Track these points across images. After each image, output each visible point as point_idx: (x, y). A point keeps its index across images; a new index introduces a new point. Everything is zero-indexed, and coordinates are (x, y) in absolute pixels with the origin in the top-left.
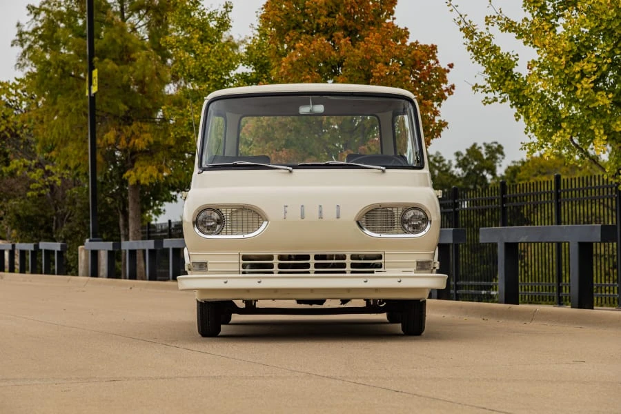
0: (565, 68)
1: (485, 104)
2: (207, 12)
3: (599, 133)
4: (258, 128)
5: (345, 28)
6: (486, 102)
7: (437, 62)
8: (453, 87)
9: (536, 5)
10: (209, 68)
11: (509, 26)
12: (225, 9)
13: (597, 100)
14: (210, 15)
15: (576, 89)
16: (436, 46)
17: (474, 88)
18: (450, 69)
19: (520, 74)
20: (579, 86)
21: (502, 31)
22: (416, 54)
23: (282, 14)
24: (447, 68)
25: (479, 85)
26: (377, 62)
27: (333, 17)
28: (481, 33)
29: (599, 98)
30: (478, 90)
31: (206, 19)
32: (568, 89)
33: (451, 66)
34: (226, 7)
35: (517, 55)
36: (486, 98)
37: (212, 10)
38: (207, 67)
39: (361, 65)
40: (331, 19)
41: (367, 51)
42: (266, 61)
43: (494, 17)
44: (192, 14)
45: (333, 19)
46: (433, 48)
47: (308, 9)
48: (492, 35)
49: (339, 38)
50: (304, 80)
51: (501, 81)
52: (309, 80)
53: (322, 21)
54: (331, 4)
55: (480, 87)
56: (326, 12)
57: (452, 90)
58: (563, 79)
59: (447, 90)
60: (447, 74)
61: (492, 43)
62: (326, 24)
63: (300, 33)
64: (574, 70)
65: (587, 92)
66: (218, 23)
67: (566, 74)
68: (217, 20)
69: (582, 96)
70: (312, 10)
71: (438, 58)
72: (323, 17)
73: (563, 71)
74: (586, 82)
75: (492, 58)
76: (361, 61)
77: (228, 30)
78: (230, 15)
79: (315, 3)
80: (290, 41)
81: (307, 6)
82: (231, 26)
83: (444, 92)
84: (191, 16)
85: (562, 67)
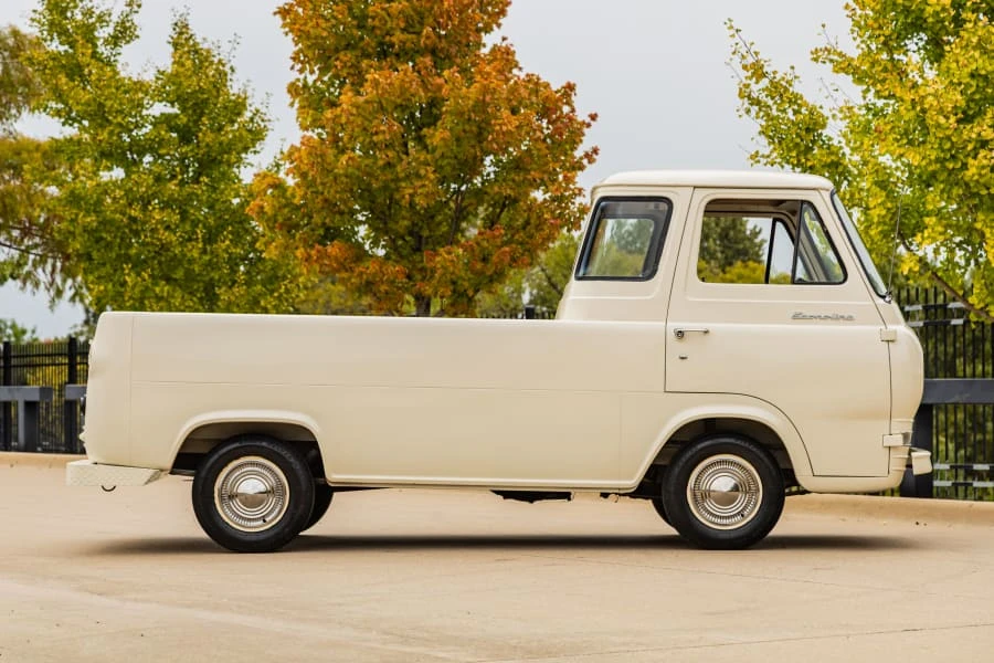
0: (953, 134)
2: (98, 12)
4: (280, 208)
5: (433, 52)
7: (573, 110)
8: (595, 151)
9: (881, 33)
10: (112, 106)
12: (128, 9)
14: (99, 17)
15: (965, 166)
16: (574, 85)
17: (752, 157)
18: (592, 123)
20: (971, 161)
21: (835, 72)
22: (545, 98)
24: (588, 120)
27: (414, 33)
30: (759, 162)
31: (93, 23)
32: (951, 166)
33: (594, 117)
34: (130, 4)
35: (821, 107)
37: (103, 8)
38: (109, 103)
39: (474, 111)
40: (410, 36)
41: (485, 90)
43: (826, 49)
44: (69, 14)
45: (414, 36)
46: (570, 87)
47: (373, 18)
48: (796, 77)
49: (426, 68)
50: (377, 133)
51: (803, 148)
52: (384, 132)
53: (398, 37)
54: (412, 13)
55: (763, 156)
56: (402, 25)
57: (594, 156)
58: (943, 151)
59: (587, 155)
60: (586, 130)
61: (791, 89)
62: (404, 43)
63: (357, 56)
64: (965, 137)
65: (983, 172)
66: (115, 30)
67: (953, 143)
68: (112, 25)
69: (976, 177)
70: (380, 21)
71: (575, 105)
72: (398, 33)
73: (948, 138)
74: (985, 157)
75: (790, 112)
76: (474, 106)
77: (132, 43)
78: (136, 18)
79: (383, 9)
80: (342, 67)
81: (371, 14)
82: (137, 37)
83: (581, 158)
84: (66, 18)
85: (949, 132)
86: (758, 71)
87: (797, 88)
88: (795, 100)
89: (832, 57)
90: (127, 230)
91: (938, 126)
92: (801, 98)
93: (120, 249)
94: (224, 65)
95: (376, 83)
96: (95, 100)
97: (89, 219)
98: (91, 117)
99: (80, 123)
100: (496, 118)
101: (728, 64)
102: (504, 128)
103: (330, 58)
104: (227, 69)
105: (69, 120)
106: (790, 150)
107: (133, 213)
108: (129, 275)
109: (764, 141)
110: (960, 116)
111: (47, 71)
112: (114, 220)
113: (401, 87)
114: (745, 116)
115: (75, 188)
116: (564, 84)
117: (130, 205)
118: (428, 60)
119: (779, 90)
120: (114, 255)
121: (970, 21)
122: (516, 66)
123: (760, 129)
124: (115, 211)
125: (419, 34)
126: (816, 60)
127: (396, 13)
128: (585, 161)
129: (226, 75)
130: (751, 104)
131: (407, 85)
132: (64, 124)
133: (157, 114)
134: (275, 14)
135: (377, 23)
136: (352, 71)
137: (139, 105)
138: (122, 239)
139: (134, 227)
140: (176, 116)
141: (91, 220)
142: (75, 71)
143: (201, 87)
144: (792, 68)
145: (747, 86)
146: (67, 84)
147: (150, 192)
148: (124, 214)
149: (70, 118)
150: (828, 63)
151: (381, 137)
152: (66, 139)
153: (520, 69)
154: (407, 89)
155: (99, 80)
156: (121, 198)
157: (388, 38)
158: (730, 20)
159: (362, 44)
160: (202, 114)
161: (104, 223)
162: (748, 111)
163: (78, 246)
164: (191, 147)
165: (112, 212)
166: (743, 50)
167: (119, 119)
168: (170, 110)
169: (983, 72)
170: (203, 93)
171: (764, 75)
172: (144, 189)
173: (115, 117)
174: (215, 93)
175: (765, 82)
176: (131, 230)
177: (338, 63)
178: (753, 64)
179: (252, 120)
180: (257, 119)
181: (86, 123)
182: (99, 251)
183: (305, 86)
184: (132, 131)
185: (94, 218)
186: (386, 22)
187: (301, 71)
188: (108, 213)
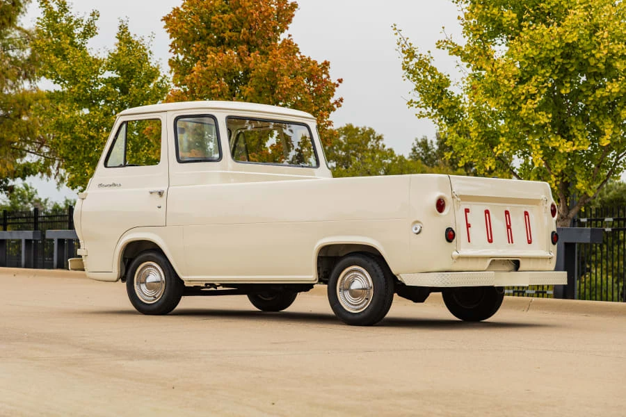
0: (513, 90)
1: (419, 118)
2: (75, 19)
3: (536, 148)
5: (248, 43)
6: (421, 116)
7: (328, 77)
8: (341, 100)
9: (478, 32)
10: (80, 72)
11: (456, 51)
12: (91, 17)
13: (539, 119)
14: (76, 22)
15: (520, 108)
16: (329, 62)
17: (408, 103)
18: (339, 84)
19: (452, 93)
20: (523, 106)
21: (450, 54)
22: (312, 69)
23: (189, 26)
24: (337, 82)
25: (414, 101)
26: (282, 75)
27: (237, 32)
28: (420, 55)
29: (541, 117)
30: (412, 106)
31: (72, 25)
32: (512, 108)
33: (340, 81)
34: (93, 15)
35: (448, 76)
36: (421, 112)
37: (78, 17)
38: (78, 71)
39: (268, 77)
40: (234, 34)
41: (274, 65)
42: (133, 68)
43: (445, 41)
44: (59, 20)
45: (237, 34)
46: (326, 64)
47: (214, 23)
48: (432, 58)
49: (243, 52)
50: (213, 88)
51: (436, 98)
52: (217, 88)
53: (227, 34)
54: (236, 20)
55: (415, 103)
56: (230, 27)
57: (341, 103)
58: (508, 100)
59: (336, 102)
60: (336, 88)
61: (429, 64)
62: (231, 37)
63: (205, 45)
64: (520, 92)
65: (531, 112)
66: (84, 29)
67: (513, 95)
68: (83, 27)
69: (526, 115)
70: (218, 24)
71: (330, 74)
72: (228, 31)
73: (510, 92)
74: (531, 103)
75: (429, 78)
76: (268, 74)
77: (94, 37)
78: (97, 23)
79: (219, 18)
80: (196, 51)
81: (213, 21)
82: (97, 33)
83: (333, 104)
84: (57, 22)
85: (510, 89)
86: (411, 54)
87: (433, 64)
88: (432, 71)
89: (448, 45)
90: (88, 143)
91: (505, 85)
92: (436, 70)
93: (84, 154)
94: (145, 50)
95: (213, 60)
96: (71, 69)
97: (66, 137)
98: (69, 78)
99: (64, 82)
100: (280, 80)
101: (397, 50)
102: (285, 86)
103: (190, 45)
104: (147, 52)
105: (58, 80)
106: (429, 100)
107: (91, 134)
108: (88, 169)
109: (417, 94)
110: (517, 80)
111: (44, 52)
112: (80, 138)
113: (228, 62)
114: (408, 79)
115: (58, 119)
116: (323, 62)
117: (90, 129)
118: (244, 47)
119: (422, 64)
120: (81, 158)
121: (525, 27)
122: (298, 51)
123: (415, 87)
124: (81, 132)
125: (240, 32)
126: (439, 47)
127: (227, 20)
128: (335, 106)
129: (147, 55)
130: (410, 73)
131: (231, 61)
132: (55, 83)
133: (107, 78)
134: (162, 20)
135: (216, 26)
136: (202, 53)
137: (95, 72)
138: (85, 148)
139: (92, 141)
140: (117, 79)
141: (68, 137)
142: (60, 52)
143: (131, 62)
144: (429, 52)
145: (407, 63)
146: (55, 59)
147: (101, 122)
148: (86, 134)
149: (58, 79)
150: (446, 49)
151: (216, 90)
152: (55, 91)
153: (300, 53)
154: (231, 64)
155: (73, 58)
156: (84, 125)
157: (222, 34)
158: (395, 25)
159: (208, 38)
160: (132, 78)
161: (76, 139)
162: (408, 77)
163: (62, 152)
164: (125, 97)
165: (79, 133)
166: (403, 42)
167: (84, 80)
168: (114, 75)
169: (531, 56)
170: (132, 66)
171: (415, 56)
172: (97, 120)
173: (82, 79)
174: (139, 65)
175: (415, 60)
176: (90, 143)
177: (194, 48)
178: (408, 50)
179: (162, 81)
180: (164, 81)
181: (67, 82)
182: (73, 155)
183: (178, 61)
184: (92, 87)
185: (69, 136)
186: (221, 25)
187: (175, 53)
188: (77, 133)
